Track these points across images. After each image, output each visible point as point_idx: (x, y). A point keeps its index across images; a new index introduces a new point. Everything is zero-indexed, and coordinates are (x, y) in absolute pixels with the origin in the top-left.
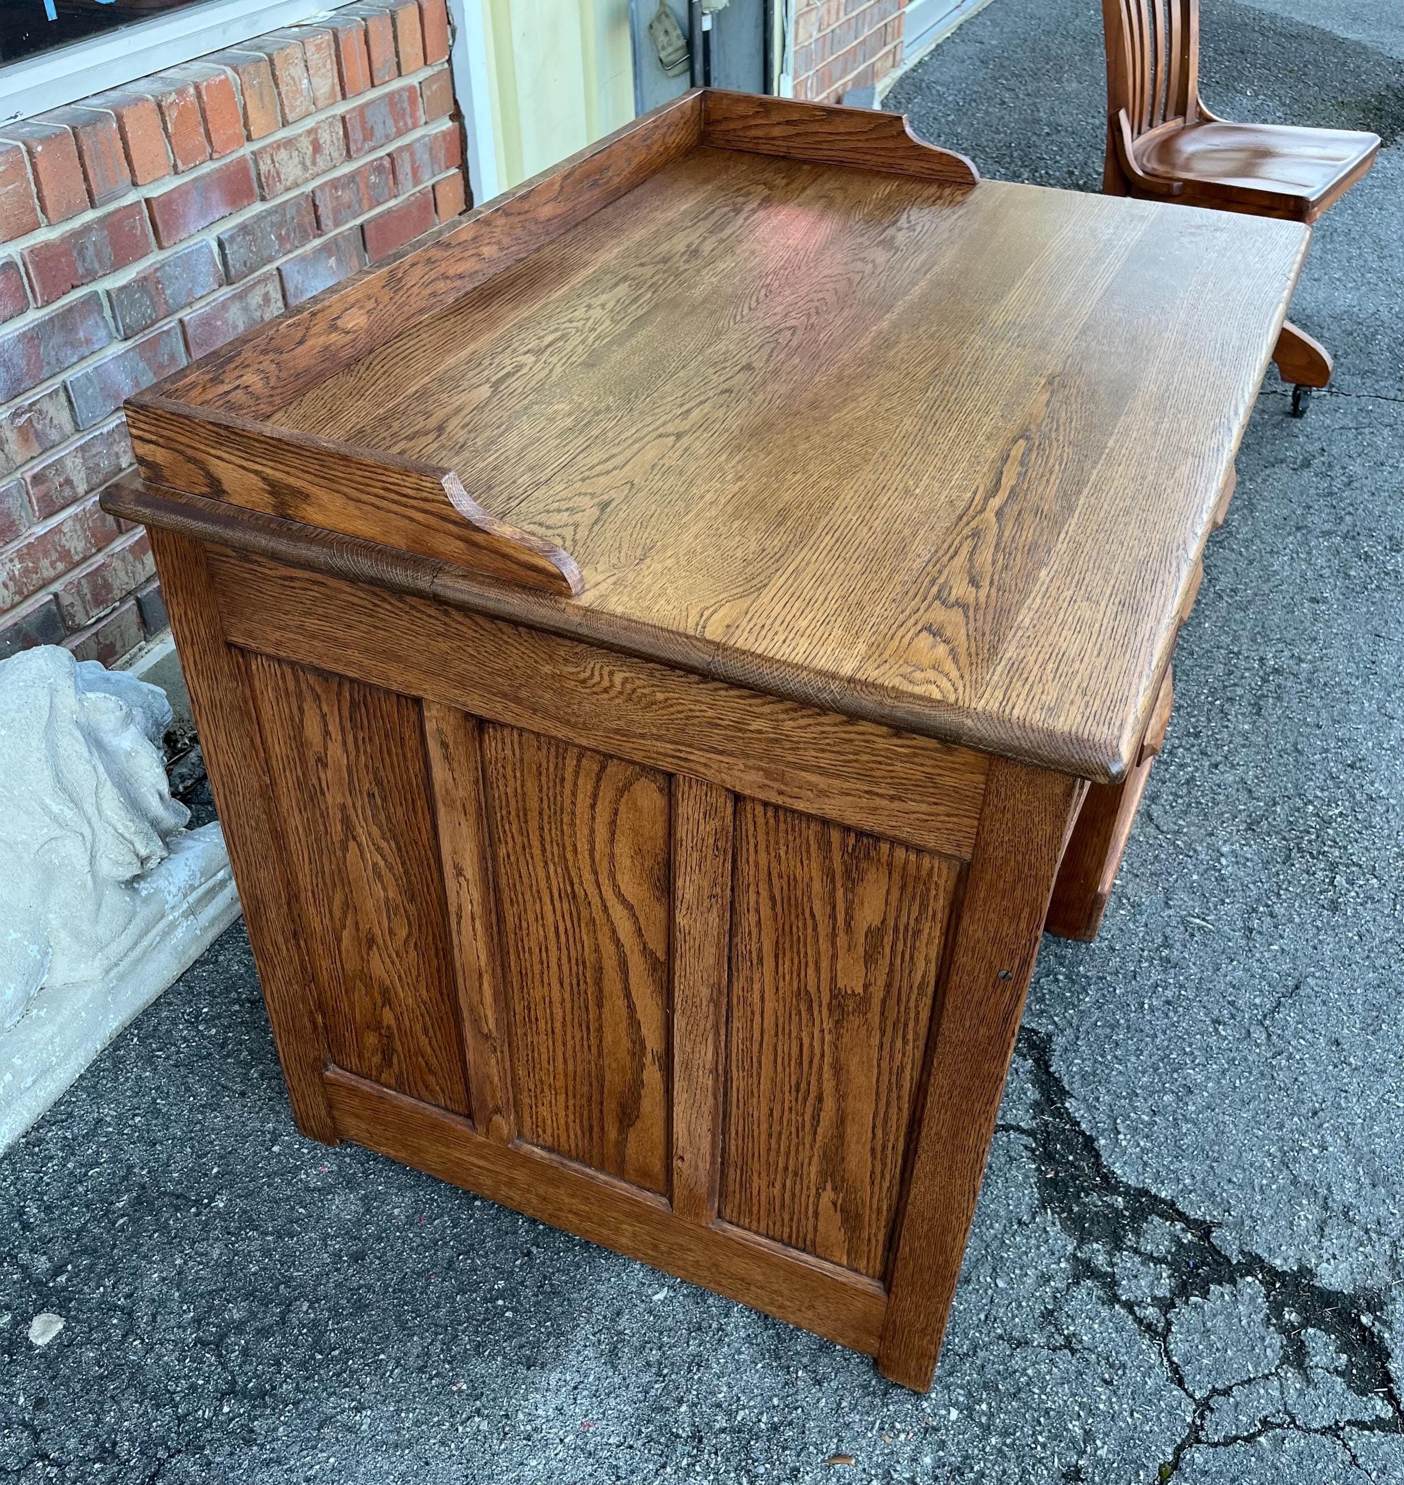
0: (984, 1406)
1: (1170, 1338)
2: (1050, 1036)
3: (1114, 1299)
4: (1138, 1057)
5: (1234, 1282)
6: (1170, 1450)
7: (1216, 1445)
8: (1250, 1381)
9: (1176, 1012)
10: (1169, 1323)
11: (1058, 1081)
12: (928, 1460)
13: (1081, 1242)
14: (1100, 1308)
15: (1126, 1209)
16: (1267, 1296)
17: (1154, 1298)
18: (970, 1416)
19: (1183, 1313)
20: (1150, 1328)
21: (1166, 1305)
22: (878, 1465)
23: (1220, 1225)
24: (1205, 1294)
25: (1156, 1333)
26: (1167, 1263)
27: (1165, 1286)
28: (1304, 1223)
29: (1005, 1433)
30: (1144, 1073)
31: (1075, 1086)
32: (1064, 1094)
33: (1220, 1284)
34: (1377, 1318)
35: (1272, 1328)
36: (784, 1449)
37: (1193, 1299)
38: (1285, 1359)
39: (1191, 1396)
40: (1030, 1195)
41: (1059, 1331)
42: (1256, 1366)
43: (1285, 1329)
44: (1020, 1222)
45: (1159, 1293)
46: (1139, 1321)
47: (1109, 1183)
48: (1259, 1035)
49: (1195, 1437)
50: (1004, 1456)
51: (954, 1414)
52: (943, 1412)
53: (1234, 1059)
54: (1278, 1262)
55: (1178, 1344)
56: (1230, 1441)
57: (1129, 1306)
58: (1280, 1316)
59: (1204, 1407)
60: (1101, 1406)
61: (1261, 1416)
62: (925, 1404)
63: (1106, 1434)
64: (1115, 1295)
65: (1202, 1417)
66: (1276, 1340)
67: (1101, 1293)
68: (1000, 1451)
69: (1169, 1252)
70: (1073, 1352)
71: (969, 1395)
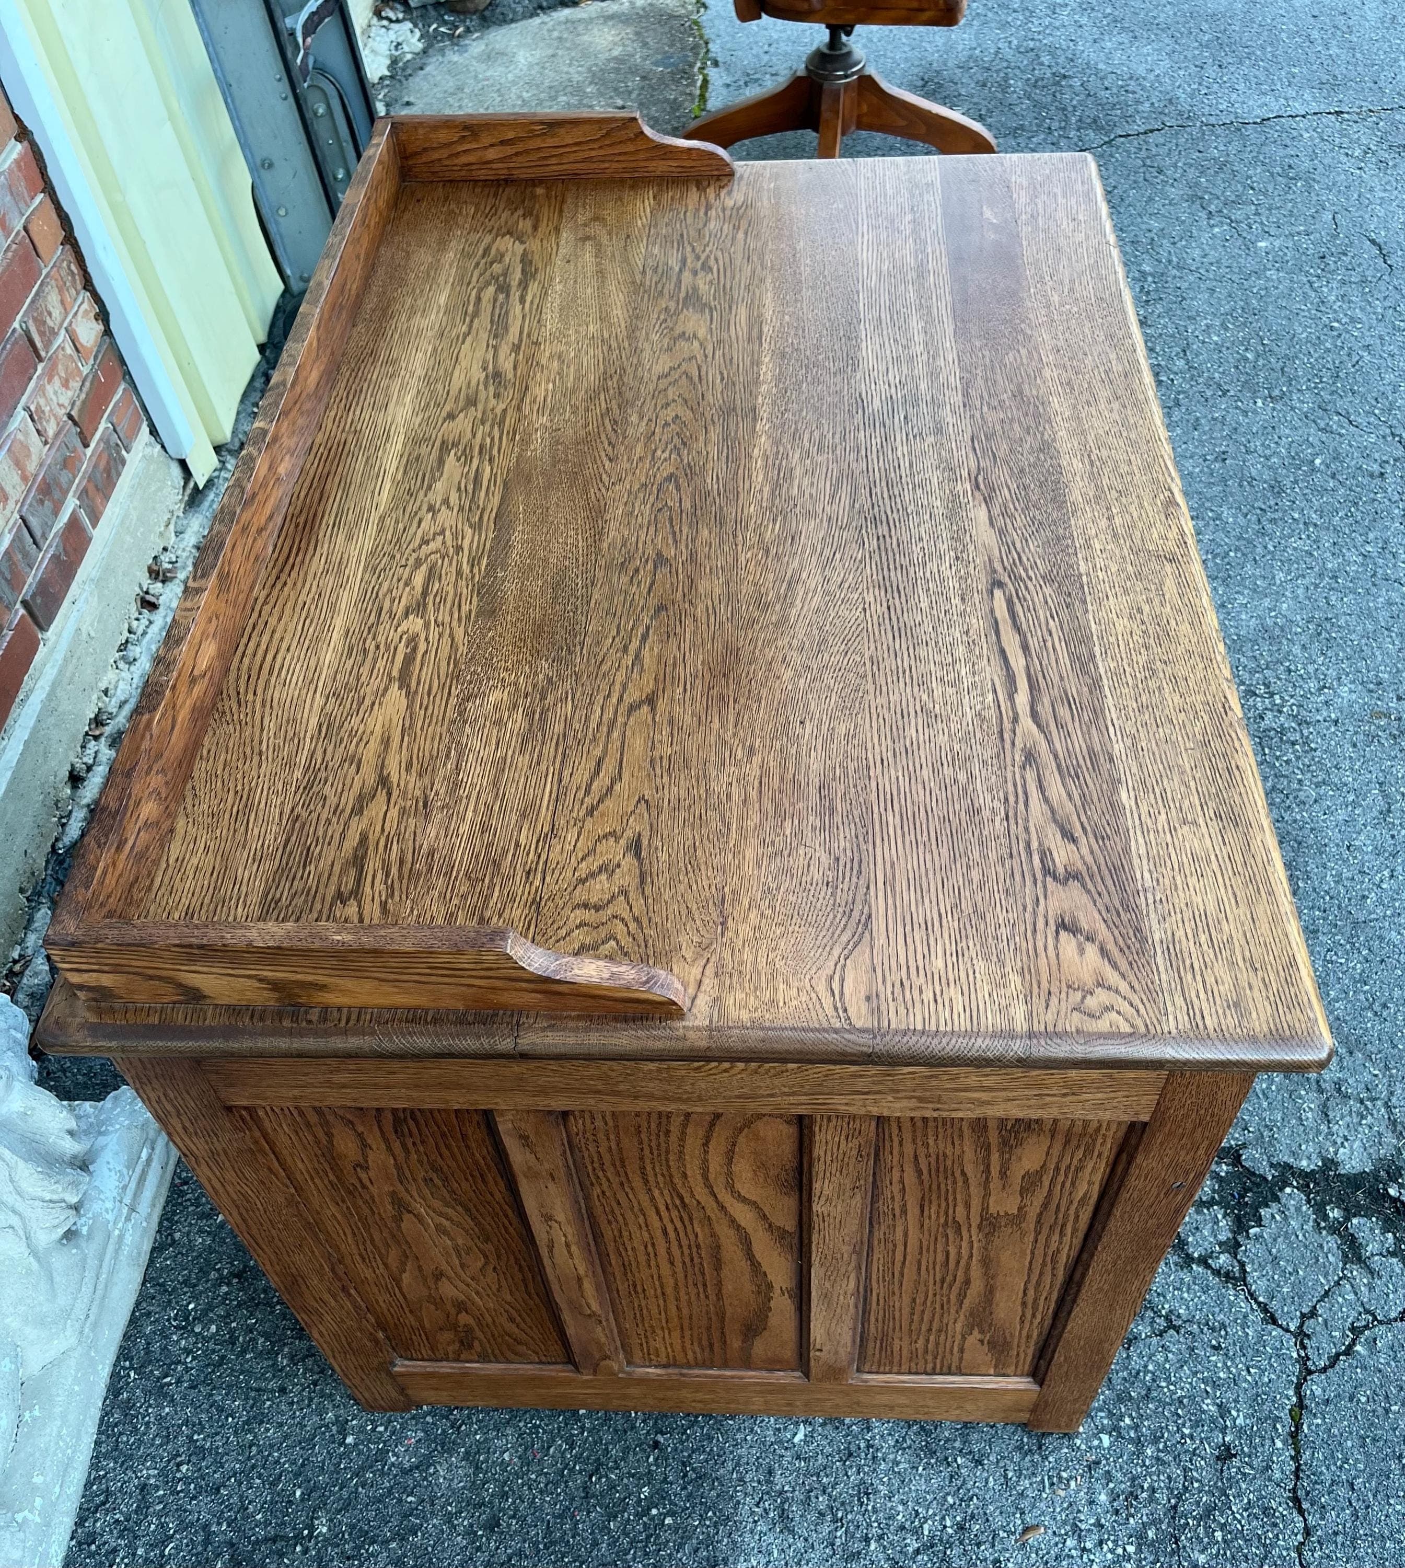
0: (1127, 1421)
1: (1249, 1280)
3: (1189, 1260)
5: (1277, 1199)
6: (1291, 1392)
7: (1324, 1370)
8: (1327, 1293)
10: (1242, 1265)
12: (1103, 1498)
14: (1182, 1275)
16: (1308, 1201)
17: (1221, 1244)
18: (1120, 1435)
19: (1250, 1249)
20: (1227, 1277)
21: (1232, 1247)
22: (1065, 1523)
23: (1244, 1146)
24: (1259, 1222)
25: (1234, 1278)
26: (1217, 1203)
27: (1224, 1228)
28: (1310, 1115)
29: (1156, 1440)
33: (1267, 1206)
35: (1324, 1233)
36: (979, 1545)
37: (1252, 1231)
38: (1346, 1259)
39: (1287, 1330)
41: (1157, 1314)
42: (1326, 1276)
43: (1334, 1229)
45: (1222, 1237)
49: (1305, 1370)
50: (1164, 1463)
51: (1106, 1440)
52: (1096, 1443)
54: (1304, 1163)
55: (1258, 1284)
56: (1334, 1361)
57: (1203, 1261)
58: (1325, 1217)
59: (1301, 1335)
60: (1222, 1375)
61: (1348, 1325)
62: (1078, 1442)
63: (1236, 1401)
64: (1187, 1255)
65: (1304, 1348)
66: (1331, 1242)
67: (1176, 1258)
68: (1158, 1459)
69: (1214, 1191)
70: (1177, 1329)
71: (1110, 1414)
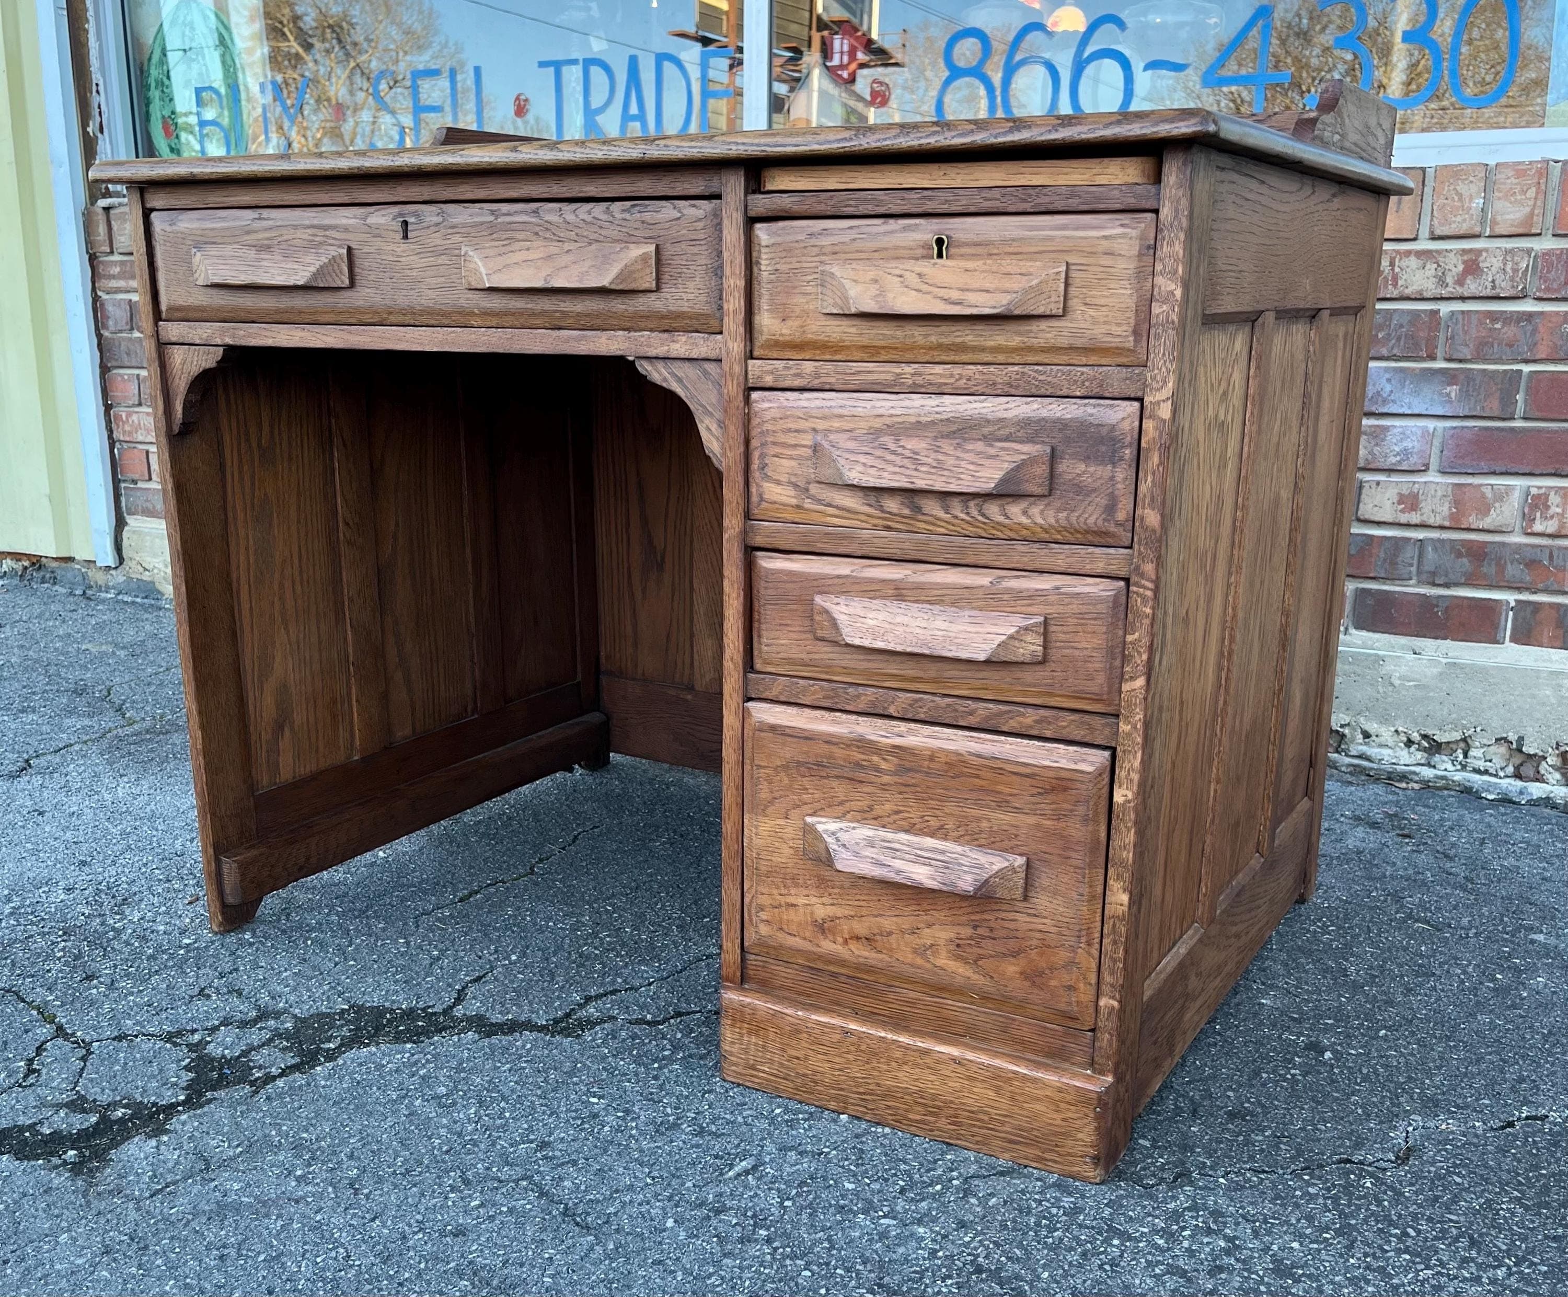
0: (181, 953)
1: (161, 1042)
3: (226, 1024)
4: (516, 1083)
5: (185, 1089)
6: (64, 1020)
7: (44, 1042)
8: (81, 1073)
9: (575, 1119)
10: (175, 1044)
11: (508, 1034)
13: (302, 1020)
14: (222, 1014)
15: (319, 1048)
16: (154, 1104)
17: (208, 1043)
18: (179, 947)
19: (178, 1054)
20: (182, 1034)
21: (196, 1047)
23: (255, 1092)
24: (187, 1068)
25: (174, 1036)
26: (239, 1057)
27: (215, 1050)
28: (214, 1144)
29: (152, 957)
30: (488, 1082)
31: (495, 1041)
32: (488, 1034)
33: (191, 1080)
34: (65, 1163)
35: (118, 1098)
37: (189, 1061)
38: (81, 1098)
39: (98, 1041)
41: (217, 994)
42: (91, 1080)
43: (110, 1106)
44: (344, 992)
45: (211, 1046)
46: (194, 1030)
47: (357, 1043)
48: (509, 1173)
49: (60, 1035)
53: (476, 1146)
54: (184, 1118)
55: (150, 1045)
56: (40, 1049)
57: (213, 1029)
58: (127, 1107)
59: (83, 1045)
61: (44, 1071)
63: (106, 996)
64: (230, 1024)
65: (75, 1044)
66: (105, 1098)
67: (237, 1019)
69: (251, 1061)
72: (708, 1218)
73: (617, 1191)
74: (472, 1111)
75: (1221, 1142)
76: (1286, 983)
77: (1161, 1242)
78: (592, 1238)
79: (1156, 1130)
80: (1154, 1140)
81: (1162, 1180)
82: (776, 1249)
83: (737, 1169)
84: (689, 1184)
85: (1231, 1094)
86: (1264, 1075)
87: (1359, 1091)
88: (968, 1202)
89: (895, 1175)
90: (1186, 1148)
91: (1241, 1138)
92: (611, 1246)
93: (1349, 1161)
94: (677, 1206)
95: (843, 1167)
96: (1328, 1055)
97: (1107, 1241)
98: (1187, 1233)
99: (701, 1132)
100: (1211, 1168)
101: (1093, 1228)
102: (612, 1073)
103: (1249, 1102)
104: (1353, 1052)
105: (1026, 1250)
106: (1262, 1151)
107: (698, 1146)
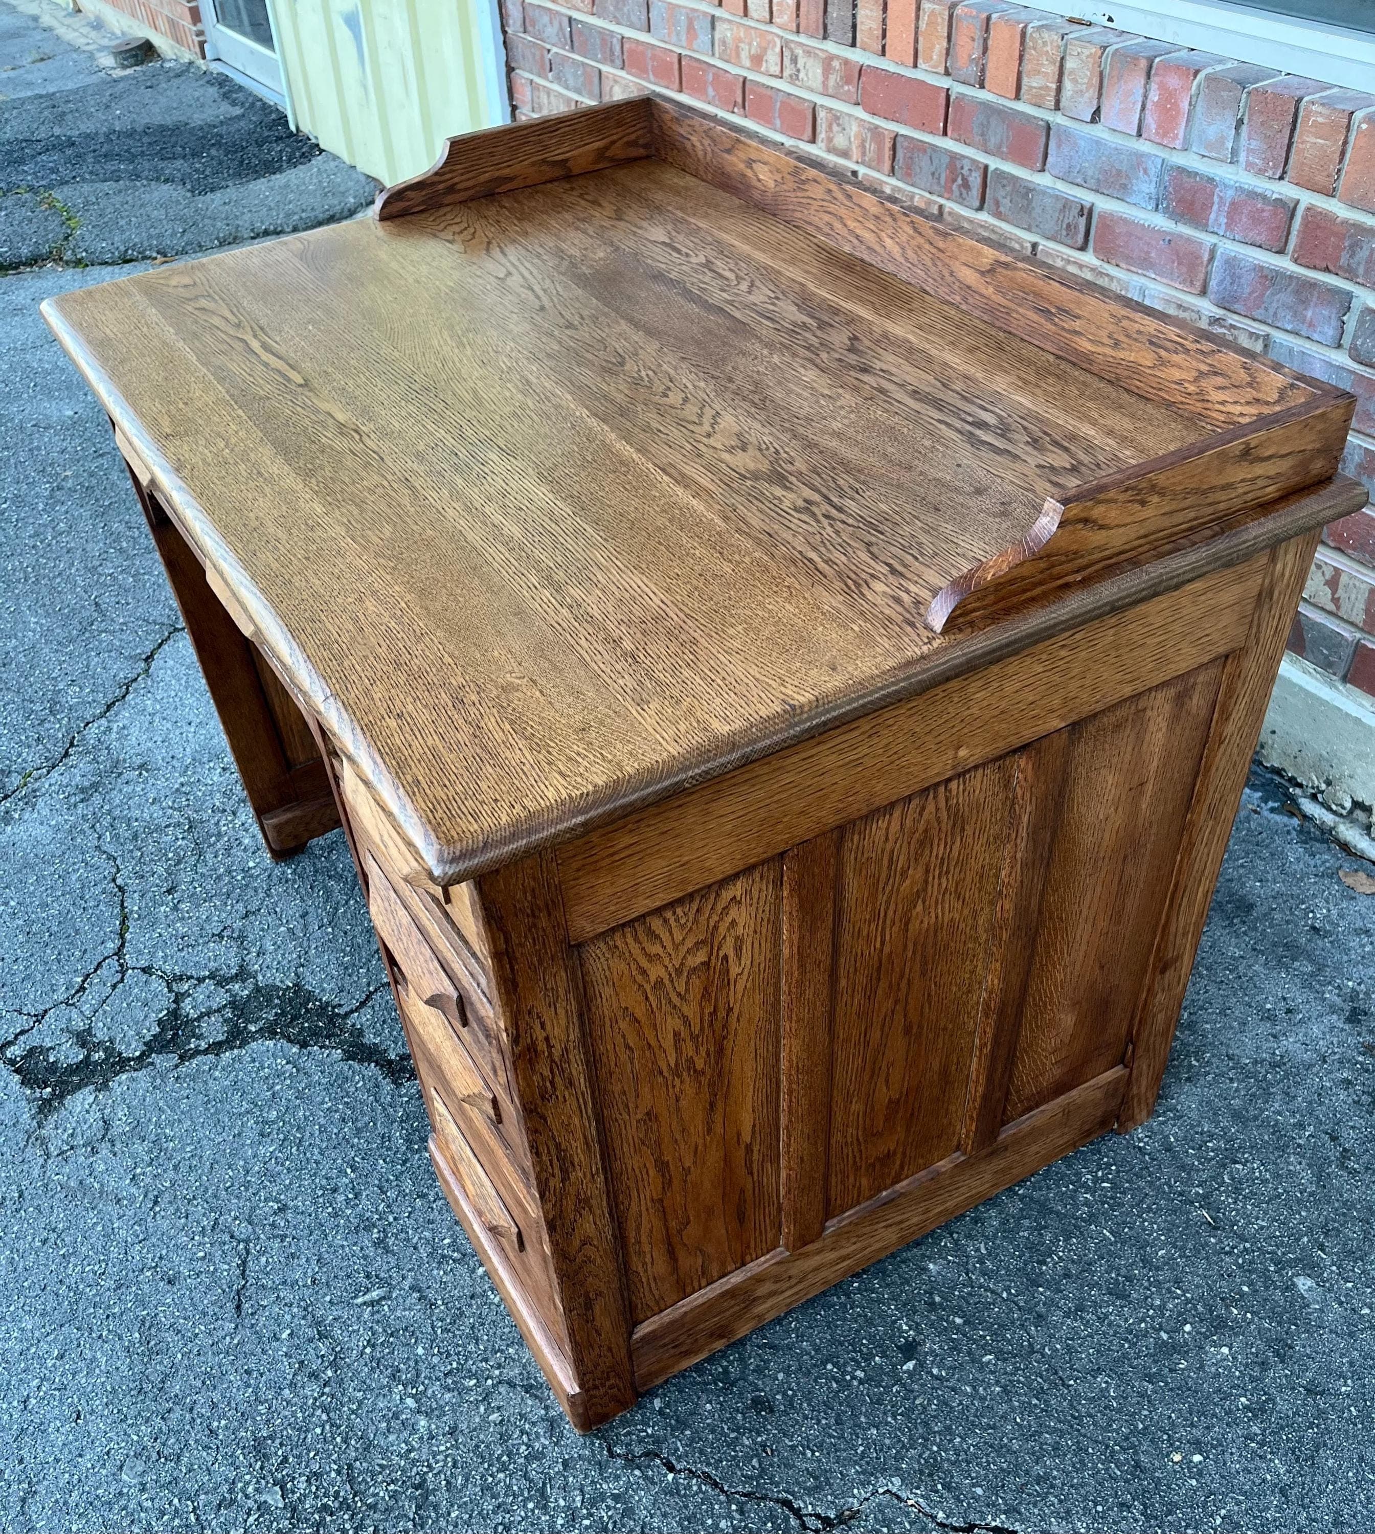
0: (239, 878)
1: (164, 984)
2: (398, 1085)
3: (212, 976)
4: (320, 1127)
5: (145, 1044)
6: (129, 937)
7: (105, 959)
8: (104, 1002)
9: (322, 1187)
10: (171, 990)
11: (361, 1061)
13: (258, 989)
14: (216, 965)
15: (245, 1028)
16: (120, 1055)
17: (190, 995)
19: (165, 1002)
20: (180, 978)
21: (179, 998)
23: (177, 1068)
24: (160, 1021)
25: (174, 980)
26: (195, 1020)
27: (187, 1007)
28: (120, 1116)
29: (219, 878)
30: (306, 1118)
31: (346, 1068)
32: (349, 1056)
33: (154, 1036)
34: (40, 1098)
35: (107, 1038)
37: (165, 1012)
38: (88, 1030)
39: (133, 969)
40: (311, 982)
41: (229, 937)
42: (105, 1012)
43: (98, 1046)
44: (303, 966)
45: (188, 1001)
46: (190, 978)
47: (270, 1031)
48: (242, 1230)
49: (119, 953)
53: (247, 1189)
54: (124, 1078)
55: (157, 985)
56: (99, 965)
57: (201, 980)
58: (106, 1050)
59: (122, 970)
63: (167, 916)
64: (214, 978)
66: (101, 1036)
67: (222, 973)
69: (199, 1026)
71: (251, 876)
72: (311, 1340)
73: (285, 1283)
74: (271, 1149)
75: (713, 1431)
76: (978, 1250)
77: (560, 1521)
78: (233, 1325)
79: (681, 1392)
80: (668, 1405)
81: (631, 1452)
82: (323, 1394)
83: (367, 1297)
84: (328, 1298)
85: (781, 1376)
86: (829, 1366)
87: (887, 1423)
88: (478, 1408)
89: (458, 1354)
90: (682, 1424)
91: (733, 1435)
92: (236, 1341)
93: (787, 1503)
94: (304, 1318)
95: (433, 1327)
96: (910, 1365)
97: (525, 1501)
98: (586, 1522)
99: (379, 1243)
100: (679, 1459)
101: (531, 1481)
102: (383, 1143)
103: (784, 1394)
104: (935, 1371)
105: (467, 1480)
106: (734, 1458)
107: (365, 1257)
